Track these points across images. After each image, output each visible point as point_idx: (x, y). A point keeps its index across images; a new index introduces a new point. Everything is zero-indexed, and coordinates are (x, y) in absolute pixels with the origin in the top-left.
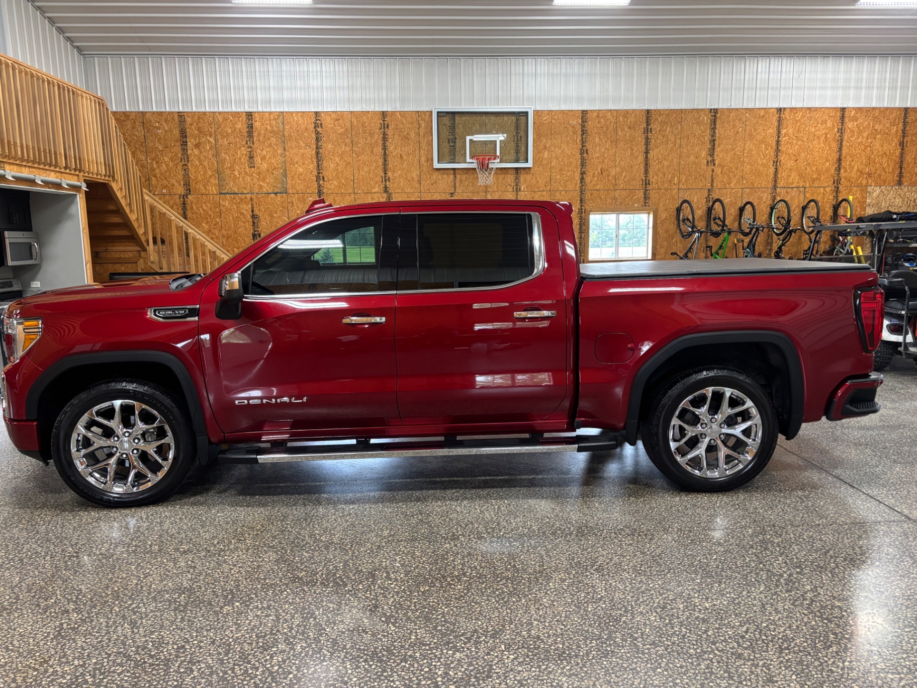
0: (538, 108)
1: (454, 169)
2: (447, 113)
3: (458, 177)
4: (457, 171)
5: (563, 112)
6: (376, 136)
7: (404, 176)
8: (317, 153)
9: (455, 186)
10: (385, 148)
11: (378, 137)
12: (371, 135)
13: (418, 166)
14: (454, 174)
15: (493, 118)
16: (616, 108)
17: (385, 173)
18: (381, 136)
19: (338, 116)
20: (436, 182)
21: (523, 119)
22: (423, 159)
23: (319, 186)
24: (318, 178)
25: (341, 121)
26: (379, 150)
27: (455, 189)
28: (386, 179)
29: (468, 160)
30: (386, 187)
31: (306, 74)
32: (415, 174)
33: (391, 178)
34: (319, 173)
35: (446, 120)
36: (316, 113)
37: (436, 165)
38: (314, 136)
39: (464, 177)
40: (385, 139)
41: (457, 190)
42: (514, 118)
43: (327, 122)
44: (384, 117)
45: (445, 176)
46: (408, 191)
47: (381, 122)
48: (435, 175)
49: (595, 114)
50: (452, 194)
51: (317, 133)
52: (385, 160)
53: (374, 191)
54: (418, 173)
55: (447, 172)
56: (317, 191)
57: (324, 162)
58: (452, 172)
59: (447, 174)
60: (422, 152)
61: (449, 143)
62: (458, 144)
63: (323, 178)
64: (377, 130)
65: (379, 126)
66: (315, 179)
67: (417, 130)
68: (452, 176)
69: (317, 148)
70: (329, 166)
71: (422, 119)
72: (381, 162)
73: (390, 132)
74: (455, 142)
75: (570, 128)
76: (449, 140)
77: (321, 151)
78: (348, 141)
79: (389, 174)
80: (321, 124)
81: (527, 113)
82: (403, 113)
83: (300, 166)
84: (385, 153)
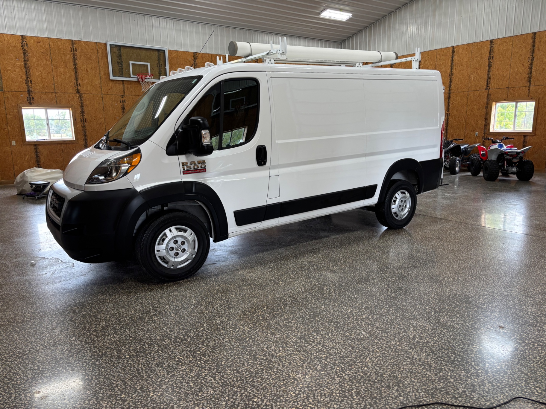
0: (170, 49)
1: (123, 81)
2: (116, 46)
3: (126, 86)
4: (124, 82)
5: (183, 52)
6: (68, 56)
7: (90, 83)
8: (25, 64)
9: (124, 91)
10: (75, 64)
11: (69, 56)
12: (65, 55)
13: (99, 78)
14: (123, 84)
15: (144, 51)
16: (211, 53)
17: (77, 81)
18: (72, 56)
19: (39, 40)
20: (111, 88)
21: (162, 54)
22: (102, 73)
23: (28, 86)
24: (27, 81)
25: (41, 44)
26: (71, 65)
27: (124, 93)
28: (77, 85)
29: (132, 76)
30: (78, 90)
31: (12, 8)
32: (97, 83)
33: (81, 83)
34: (27, 78)
35: (115, 49)
36: (22, 37)
37: (112, 78)
38: (21, 51)
39: (129, 86)
40: (74, 58)
41: (125, 94)
42: (156, 53)
43: (31, 43)
44: (73, 44)
45: (117, 85)
46: (94, 93)
47: (71, 46)
48: (111, 84)
49: (200, 55)
50: (122, 96)
51: (24, 50)
52: (76, 72)
53: (69, 92)
54: (99, 81)
55: (118, 82)
56: (26, 90)
57: (31, 70)
58: (122, 82)
59: (119, 84)
60: (101, 69)
61: (118, 64)
62: (124, 66)
63: (31, 81)
64: (69, 52)
65: (70, 49)
66: (25, 82)
67: (96, 55)
68: (122, 85)
69: (25, 60)
70: (35, 73)
71: (99, 48)
72: (73, 73)
73: (78, 54)
74: (122, 64)
75: (188, 62)
76: (118, 62)
77: (28, 63)
78: (48, 57)
79: (80, 81)
80: (27, 44)
81: (164, 51)
82: (86, 43)
83: (12, 72)
84: (75, 67)
